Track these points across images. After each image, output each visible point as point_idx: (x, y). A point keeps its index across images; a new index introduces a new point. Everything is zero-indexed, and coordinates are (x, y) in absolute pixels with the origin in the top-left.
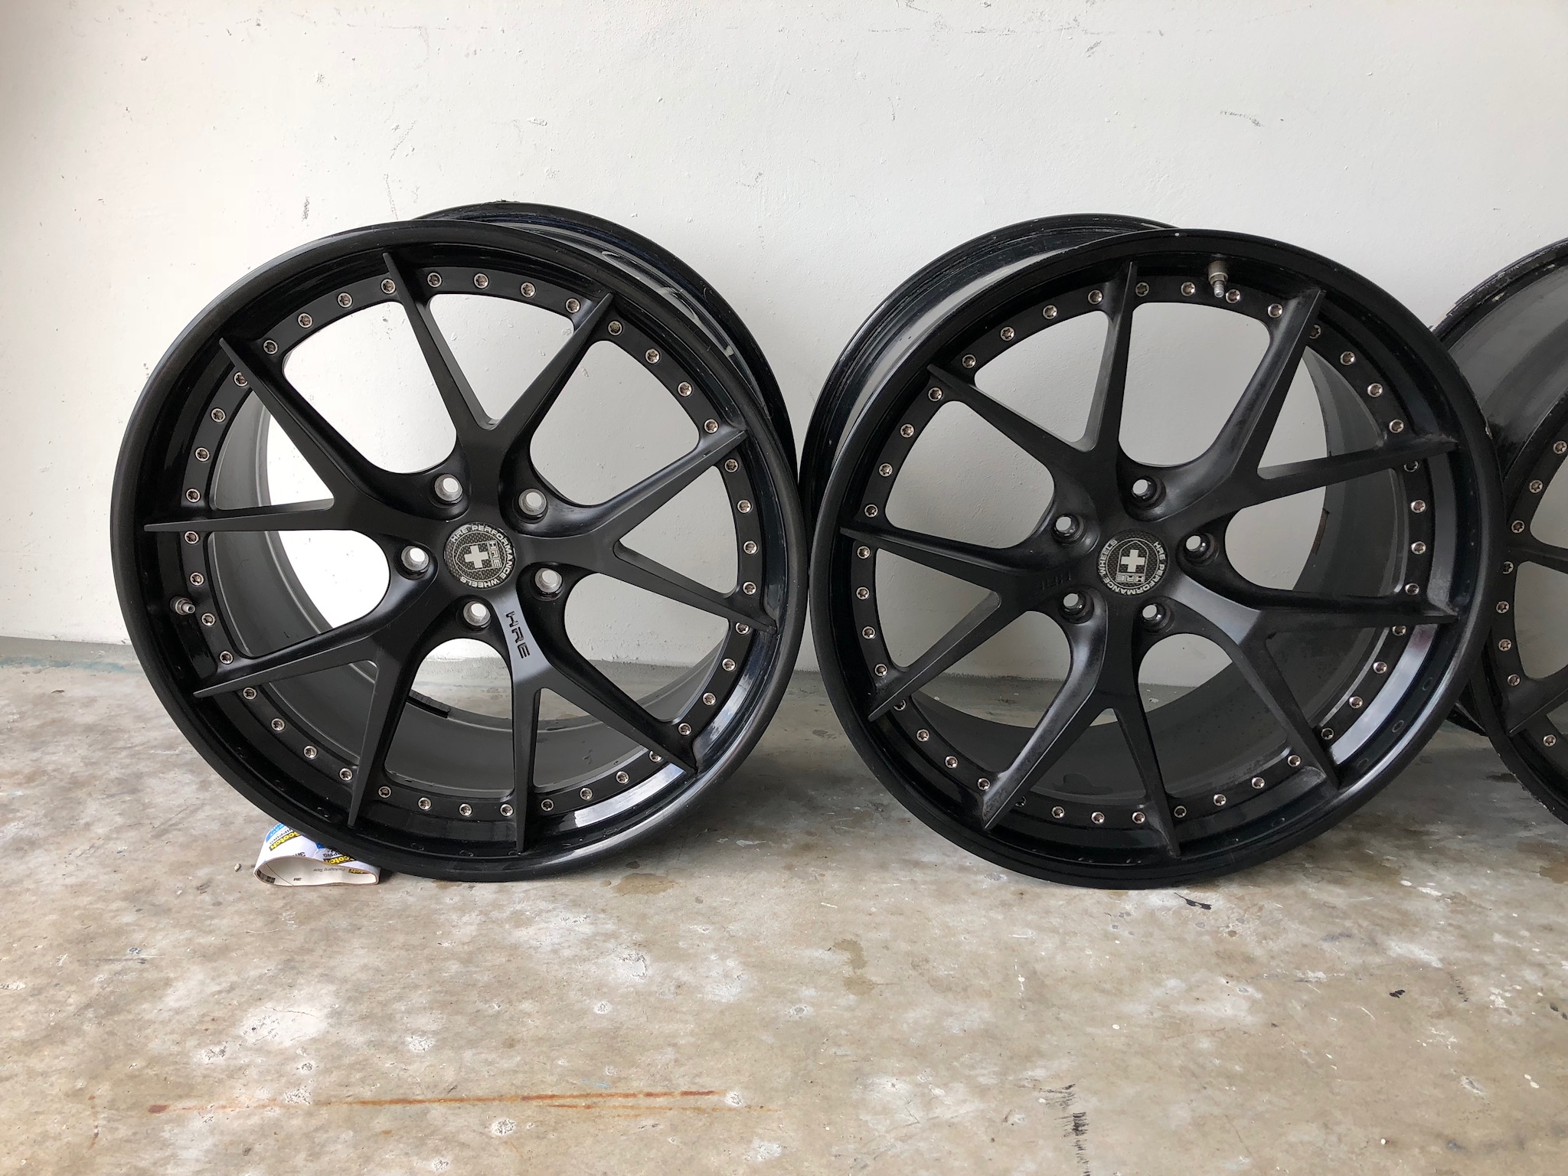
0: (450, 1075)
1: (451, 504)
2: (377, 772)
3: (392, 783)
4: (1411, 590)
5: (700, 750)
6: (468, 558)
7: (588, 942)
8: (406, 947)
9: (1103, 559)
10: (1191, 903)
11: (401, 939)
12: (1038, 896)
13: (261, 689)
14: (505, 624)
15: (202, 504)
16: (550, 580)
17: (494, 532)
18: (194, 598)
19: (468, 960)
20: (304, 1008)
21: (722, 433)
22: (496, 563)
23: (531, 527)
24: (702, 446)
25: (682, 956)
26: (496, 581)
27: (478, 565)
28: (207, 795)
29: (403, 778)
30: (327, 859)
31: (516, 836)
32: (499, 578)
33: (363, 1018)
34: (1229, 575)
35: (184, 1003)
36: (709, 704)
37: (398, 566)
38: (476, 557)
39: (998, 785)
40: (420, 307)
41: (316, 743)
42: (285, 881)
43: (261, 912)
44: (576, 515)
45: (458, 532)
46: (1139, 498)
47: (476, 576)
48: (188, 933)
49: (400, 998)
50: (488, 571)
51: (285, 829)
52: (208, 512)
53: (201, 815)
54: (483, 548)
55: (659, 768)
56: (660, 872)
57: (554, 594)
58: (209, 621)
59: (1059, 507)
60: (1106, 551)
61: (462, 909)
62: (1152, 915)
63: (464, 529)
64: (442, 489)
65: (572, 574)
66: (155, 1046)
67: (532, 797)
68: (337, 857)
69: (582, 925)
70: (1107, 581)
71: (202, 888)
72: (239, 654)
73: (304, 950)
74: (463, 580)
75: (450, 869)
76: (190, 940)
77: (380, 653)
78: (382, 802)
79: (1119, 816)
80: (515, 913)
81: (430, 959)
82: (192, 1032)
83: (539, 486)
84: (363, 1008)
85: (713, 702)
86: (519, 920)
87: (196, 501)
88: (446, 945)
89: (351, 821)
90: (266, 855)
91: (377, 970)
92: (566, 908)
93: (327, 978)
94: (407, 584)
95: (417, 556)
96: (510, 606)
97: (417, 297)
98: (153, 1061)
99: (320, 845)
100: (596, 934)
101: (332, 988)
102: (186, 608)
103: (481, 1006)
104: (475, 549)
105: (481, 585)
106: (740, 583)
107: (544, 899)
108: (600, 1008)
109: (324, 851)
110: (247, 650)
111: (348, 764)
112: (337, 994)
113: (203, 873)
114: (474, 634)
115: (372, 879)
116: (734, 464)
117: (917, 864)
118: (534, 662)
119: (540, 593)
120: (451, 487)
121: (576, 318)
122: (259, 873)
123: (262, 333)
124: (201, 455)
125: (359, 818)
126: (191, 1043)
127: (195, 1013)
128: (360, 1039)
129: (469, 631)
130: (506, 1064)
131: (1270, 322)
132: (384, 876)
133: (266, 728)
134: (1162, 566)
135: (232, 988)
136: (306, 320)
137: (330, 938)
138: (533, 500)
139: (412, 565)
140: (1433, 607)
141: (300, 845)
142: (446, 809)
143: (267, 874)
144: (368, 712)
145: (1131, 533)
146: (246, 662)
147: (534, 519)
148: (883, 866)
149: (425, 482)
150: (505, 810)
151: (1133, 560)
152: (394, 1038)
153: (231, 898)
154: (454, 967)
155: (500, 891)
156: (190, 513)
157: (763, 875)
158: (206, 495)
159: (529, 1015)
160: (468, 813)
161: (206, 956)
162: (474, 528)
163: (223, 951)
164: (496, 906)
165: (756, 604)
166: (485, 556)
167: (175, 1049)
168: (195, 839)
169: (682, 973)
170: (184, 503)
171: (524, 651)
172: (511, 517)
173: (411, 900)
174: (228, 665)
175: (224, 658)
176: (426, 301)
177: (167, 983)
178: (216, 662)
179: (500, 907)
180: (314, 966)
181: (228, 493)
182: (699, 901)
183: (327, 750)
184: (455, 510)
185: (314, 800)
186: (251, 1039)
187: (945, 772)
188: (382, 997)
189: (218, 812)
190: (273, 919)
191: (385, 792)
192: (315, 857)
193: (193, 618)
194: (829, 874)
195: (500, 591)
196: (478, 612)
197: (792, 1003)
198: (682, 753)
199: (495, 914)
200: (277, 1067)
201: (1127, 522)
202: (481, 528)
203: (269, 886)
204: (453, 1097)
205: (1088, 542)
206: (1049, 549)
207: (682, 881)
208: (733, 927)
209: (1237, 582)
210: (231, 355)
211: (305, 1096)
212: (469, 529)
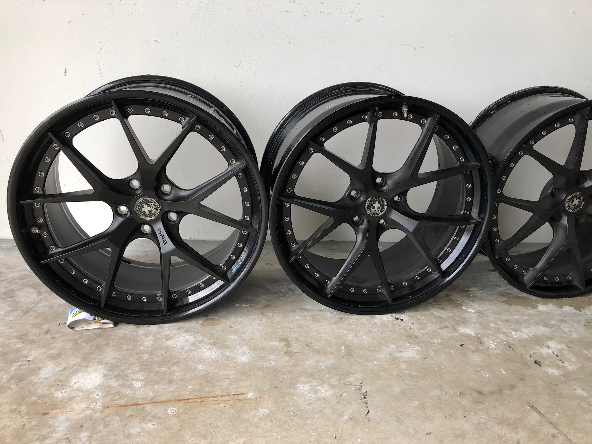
0: (151, 394)
1: (136, 190)
2: (111, 288)
3: (117, 291)
4: (466, 213)
5: (229, 275)
6: (143, 209)
7: (194, 344)
8: (127, 350)
9: (367, 205)
10: (396, 319)
11: (125, 347)
12: (347, 319)
13: (66, 259)
14: (157, 233)
15: (41, 192)
16: (173, 216)
17: (153, 200)
18: (39, 227)
19: (151, 353)
20: (93, 374)
21: (237, 164)
22: (154, 211)
23: (167, 198)
24: (229, 169)
25: (227, 347)
26: (154, 217)
27: (147, 212)
28: (41, 297)
29: (120, 288)
30: (95, 320)
31: (163, 307)
32: (155, 216)
33: (116, 376)
34: (408, 209)
35: (47, 375)
36: (233, 259)
37: (117, 213)
38: (146, 209)
39: (332, 282)
40: (125, 120)
41: (88, 278)
42: (79, 328)
43: (71, 340)
44: (183, 193)
45: (139, 200)
46: (378, 183)
47: (146, 216)
48: (44, 350)
49: (128, 368)
50: (151, 214)
51: (77, 309)
52: (44, 195)
53: (40, 305)
54: (149, 206)
55: (215, 281)
56: (216, 318)
57: (175, 221)
58: (45, 235)
59: (352, 187)
60: (368, 202)
61: (146, 335)
62: (384, 323)
63: (141, 199)
64: (132, 184)
65: (181, 214)
66: (40, 391)
67: (169, 294)
68: (98, 319)
69: (191, 339)
70: (368, 212)
71: (46, 333)
72: (57, 247)
73: (89, 353)
74: (142, 217)
75: (140, 321)
76: (45, 352)
77: (112, 245)
78: (113, 298)
79: (372, 291)
80: (165, 335)
81: (137, 354)
82: (53, 386)
83: (169, 183)
84: (116, 373)
85: (234, 258)
86: (167, 338)
87: (39, 191)
88: (142, 348)
89: (102, 306)
90: (70, 320)
91: (118, 359)
93: (100, 363)
94: (121, 219)
95: (123, 209)
96: (159, 226)
97: (123, 116)
98: (40, 397)
99: (91, 315)
100: (196, 341)
101: (103, 366)
102: (37, 231)
103: (158, 369)
104: (146, 206)
105: (148, 219)
106: (244, 216)
107: (176, 329)
108: (201, 367)
109: (93, 316)
110: (60, 245)
111: (100, 285)
112: (105, 368)
113: (46, 327)
114: (145, 236)
115: (111, 326)
116: (241, 175)
117: (305, 310)
118: (169, 246)
119: (170, 221)
120: (136, 184)
121: (183, 124)
122: (68, 326)
123: (64, 130)
124: (41, 174)
125: (105, 304)
126: (53, 389)
127: (53, 379)
128: (116, 384)
129: (144, 235)
130: (170, 389)
131: (422, 125)
132: (116, 324)
133: (68, 273)
134: (386, 207)
135: (65, 369)
136: (81, 124)
137: (99, 348)
138: (166, 188)
139: (121, 212)
140: (473, 219)
141: (84, 315)
142: (137, 299)
143: (72, 326)
144: (108, 268)
145: (376, 196)
146: (60, 250)
147: (167, 195)
148: (294, 311)
149: (126, 182)
150: (159, 299)
151: (377, 205)
152: (129, 383)
153: (58, 336)
154: (146, 356)
155: (159, 328)
156: (37, 196)
157: (253, 317)
158: (43, 189)
159: (176, 371)
160: (145, 300)
161: (53, 358)
163: (59, 356)
164: (159, 333)
165: (250, 223)
166: (149, 208)
167: (48, 392)
168: (40, 314)
169: (228, 353)
170: (34, 192)
171: (165, 242)
172: (159, 195)
173: (127, 332)
174: (53, 251)
175: (52, 248)
176: (127, 118)
177: (40, 368)
178: (47, 250)
180: (95, 359)
182: (231, 327)
183: (92, 280)
184: (138, 192)
185: (87, 298)
186: (75, 387)
187: (314, 278)
188: (122, 368)
189: (47, 303)
190: (76, 343)
191: (114, 294)
192: (90, 319)
193: (39, 235)
194: (275, 315)
195: (155, 221)
196: (146, 228)
197: (267, 361)
198: (223, 276)
199: (158, 336)
200: (88, 395)
201: (374, 192)
202: (148, 198)
203: (72, 330)
204: (153, 402)
205: (362, 199)
206: (349, 202)
207: (224, 321)
208: (244, 336)
209: (410, 211)
210: (53, 138)
211: (98, 406)
212: (144, 199)
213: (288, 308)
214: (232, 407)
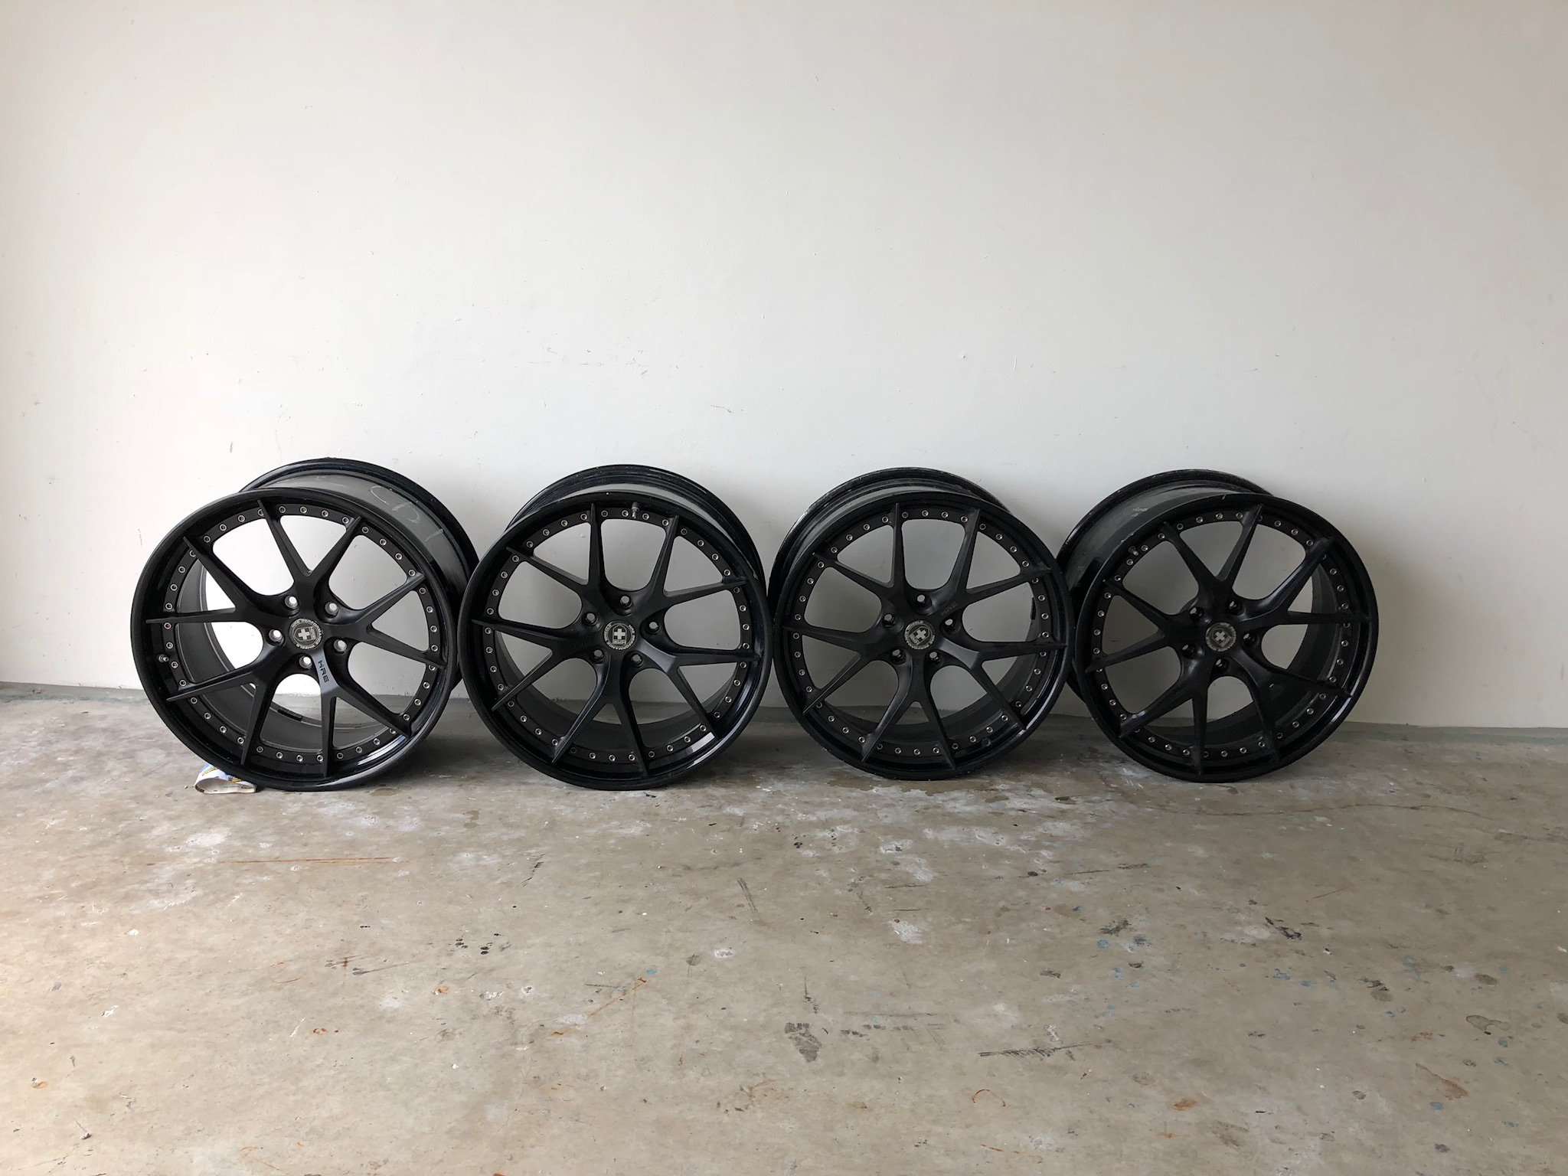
0: (277, 854)
1: (292, 609)
2: (255, 739)
3: (263, 745)
4: (746, 646)
5: (413, 729)
6: (300, 635)
7: (351, 813)
8: (264, 815)
9: (606, 633)
10: (648, 795)
11: (263, 812)
12: (576, 794)
13: (198, 697)
14: (318, 666)
15: (173, 610)
16: (342, 645)
17: (312, 622)
18: (168, 654)
19: (294, 819)
20: (215, 835)
21: (416, 576)
22: (314, 637)
23: (330, 620)
24: (408, 582)
25: (391, 816)
26: (314, 646)
27: (305, 638)
28: (170, 759)
29: (269, 743)
30: (230, 780)
31: (323, 770)
32: (315, 644)
33: (241, 837)
34: (667, 640)
35: (161, 833)
36: (418, 704)
37: (267, 639)
38: (304, 634)
39: (561, 742)
40: (275, 522)
41: (226, 725)
42: (210, 791)
43: (196, 804)
44: (351, 614)
45: (295, 623)
46: (624, 604)
47: (304, 643)
48: (161, 811)
49: (259, 831)
50: (310, 641)
51: (211, 766)
52: (176, 614)
53: (167, 767)
54: (307, 630)
55: (395, 737)
56: (395, 788)
57: (343, 652)
58: (175, 665)
59: (585, 609)
60: (607, 629)
61: (294, 802)
62: (625, 801)
63: (298, 621)
64: (288, 602)
65: (351, 643)
66: (149, 846)
67: (331, 751)
68: (234, 779)
69: (351, 807)
70: (608, 643)
71: (168, 795)
72: (189, 681)
73: (216, 816)
74: (298, 645)
75: (290, 786)
76: (162, 813)
77: (257, 680)
78: (258, 754)
79: (622, 757)
80: (320, 803)
81: (275, 819)
82: (166, 842)
83: (335, 600)
84: (243, 834)
86: (321, 805)
87: (170, 608)
88: (284, 814)
89: (242, 763)
90: (200, 778)
91: (250, 822)
92: (345, 801)
93: (226, 825)
94: (271, 647)
95: (277, 634)
96: (320, 658)
97: (274, 519)
98: (147, 851)
99: (227, 774)
100: (355, 810)
101: (229, 828)
102: (165, 659)
103: (295, 833)
104: (303, 630)
105: (306, 648)
106: (430, 647)
107: (335, 798)
108: (349, 834)
109: (229, 776)
110: (194, 681)
111: (242, 735)
112: (231, 831)
113: (169, 790)
114: (305, 672)
115: (253, 790)
116: (424, 590)
117: (525, 783)
118: (332, 684)
119: (336, 651)
120: (293, 601)
121: (347, 526)
122: (196, 787)
123: (203, 534)
124: (173, 587)
125: (245, 761)
126: (164, 846)
127: (166, 836)
128: (240, 844)
129: (302, 670)
130: (302, 851)
131: (661, 526)
132: (258, 790)
133: (202, 717)
134: (634, 636)
135: (182, 829)
136: (223, 527)
137: (230, 812)
138: (333, 607)
139: (274, 638)
141: (218, 773)
142: (291, 757)
143: (201, 787)
144: (251, 712)
145: (618, 621)
146: (192, 685)
147: (331, 616)
148: (507, 784)
149: (281, 599)
150: (319, 758)
151: (620, 634)
152: (255, 843)
153: (182, 798)
154: (286, 821)
155: (315, 795)
156: (168, 615)
157: (446, 788)
158: (175, 606)
159: (316, 836)
160: (301, 760)
161: (170, 819)
162: (303, 620)
163: (179, 817)
164: (311, 800)
165: (438, 656)
166: (308, 634)
167: (158, 847)
168: (165, 776)
169: (391, 823)
170: (164, 610)
171: (326, 679)
172: (321, 616)
173: (270, 799)
174: (184, 686)
175: (182, 683)
176: (278, 520)
177: (153, 827)
178: (178, 686)
179: (313, 801)
180: (221, 821)
181: (186, 605)
182: (410, 798)
183: (231, 728)
184: (294, 612)
185: (226, 754)
186: (191, 844)
187: (536, 737)
188: (251, 831)
189: (176, 766)
190: (202, 806)
191: (260, 750)
192: (224, 778)
193: (167, 665)
194: (478, 788)
195: (315, 650)
196: (307, 661)
197: (437, 831)
198: (406, 730)
199: (309, 804)
200: (203, 852)
201: (616, 616)
202: (306, 620)
203: (201, 793)
204: (277, 860)
205: (598, 625)
206: (580, 628)
207: (404, 791)
208: (421, 807)
209: (672, 645)
210: (189, 544)
211: (213, 860)
212: (301, 621)
213: (502, 780)
214: (368, 868)
